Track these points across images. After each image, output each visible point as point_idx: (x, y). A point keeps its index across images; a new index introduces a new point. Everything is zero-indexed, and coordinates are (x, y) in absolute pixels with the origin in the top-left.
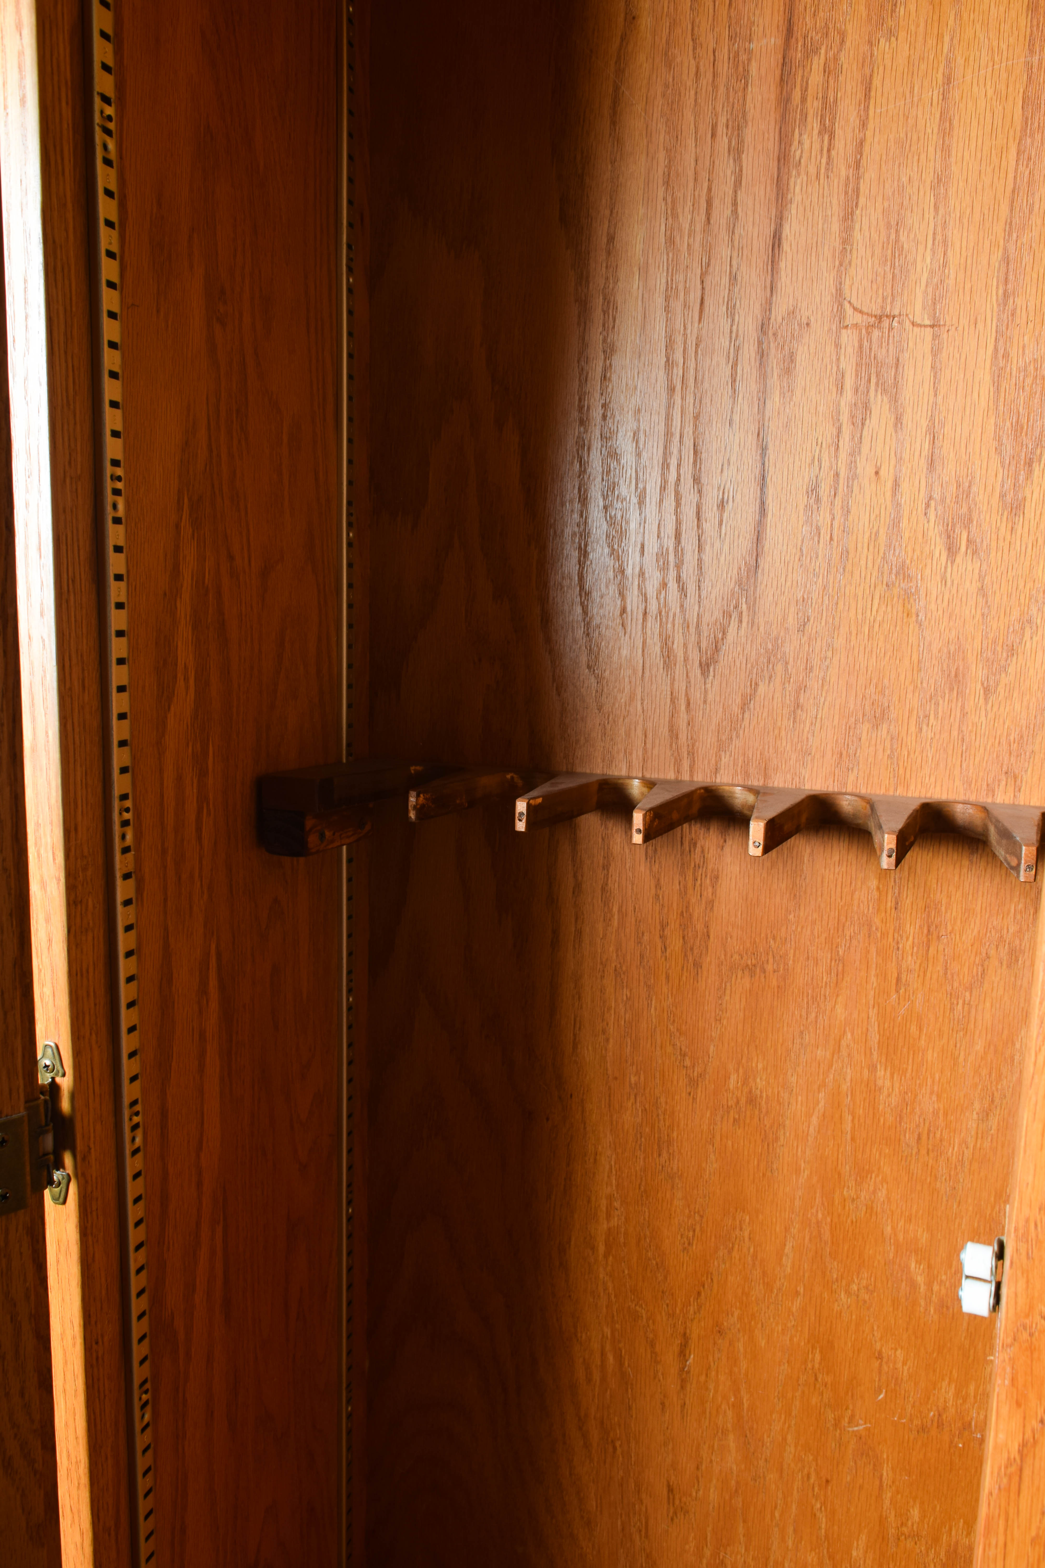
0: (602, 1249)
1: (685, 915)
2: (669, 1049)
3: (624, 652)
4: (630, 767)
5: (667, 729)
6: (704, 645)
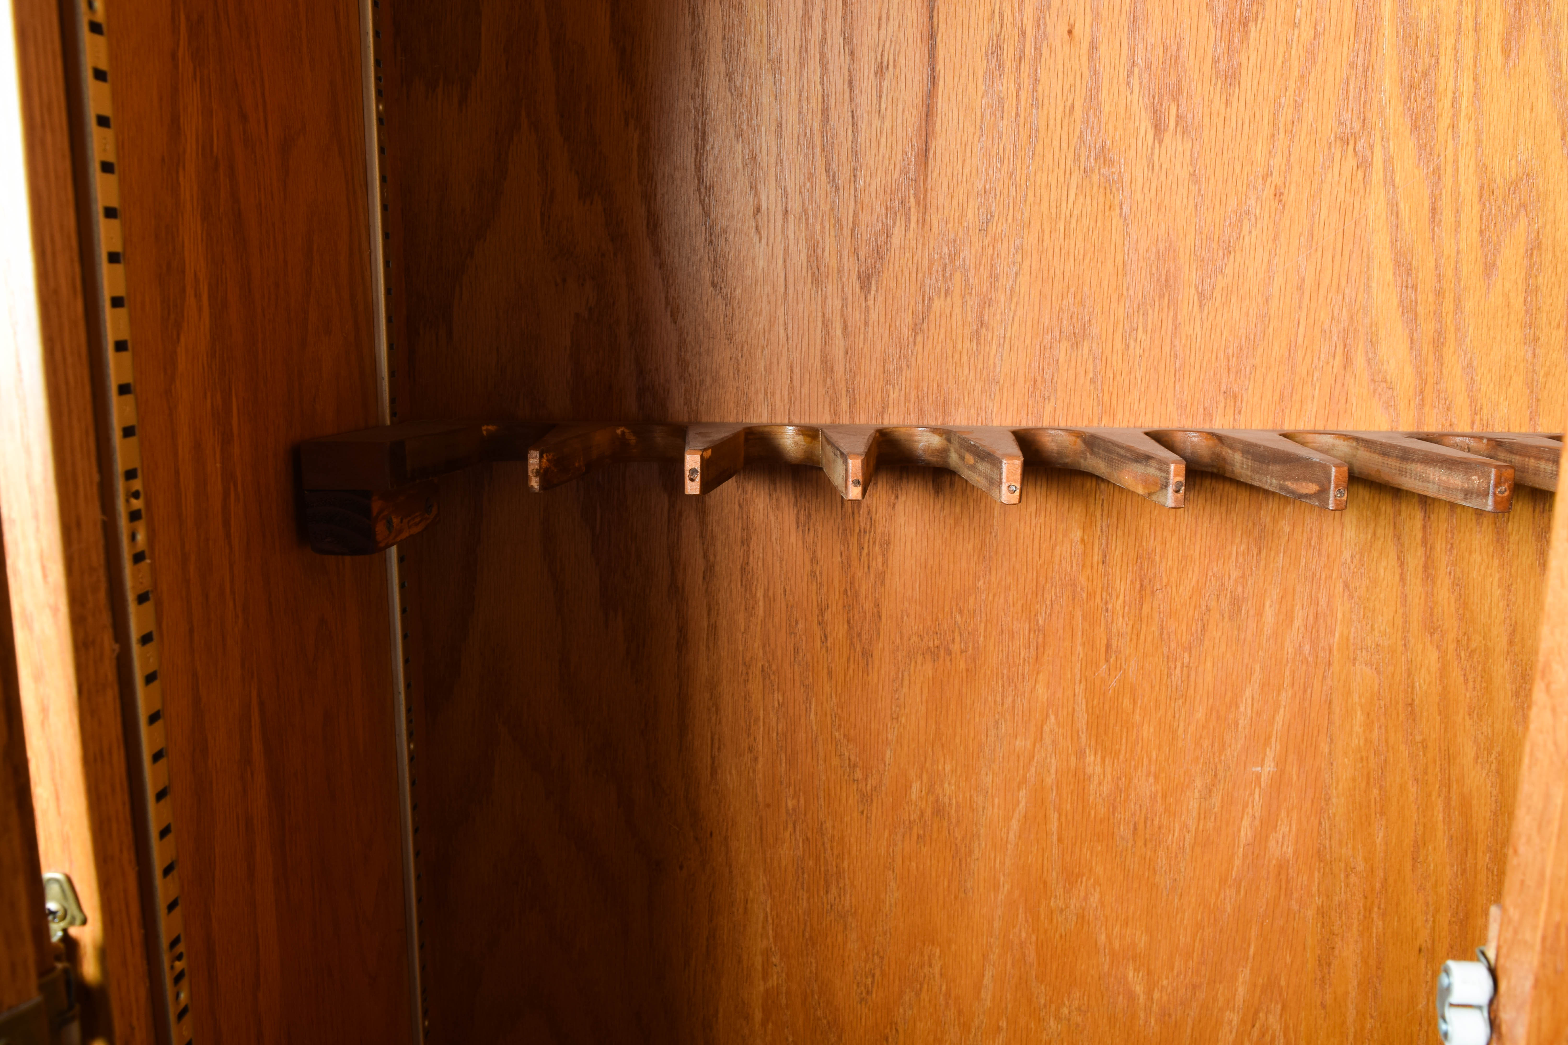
0: (758, 1016)
1: (850, 593)
2: (835, 761)
3: (761, 263)
4: (773, 411)
5: (818, 363)
6: (862, 253)
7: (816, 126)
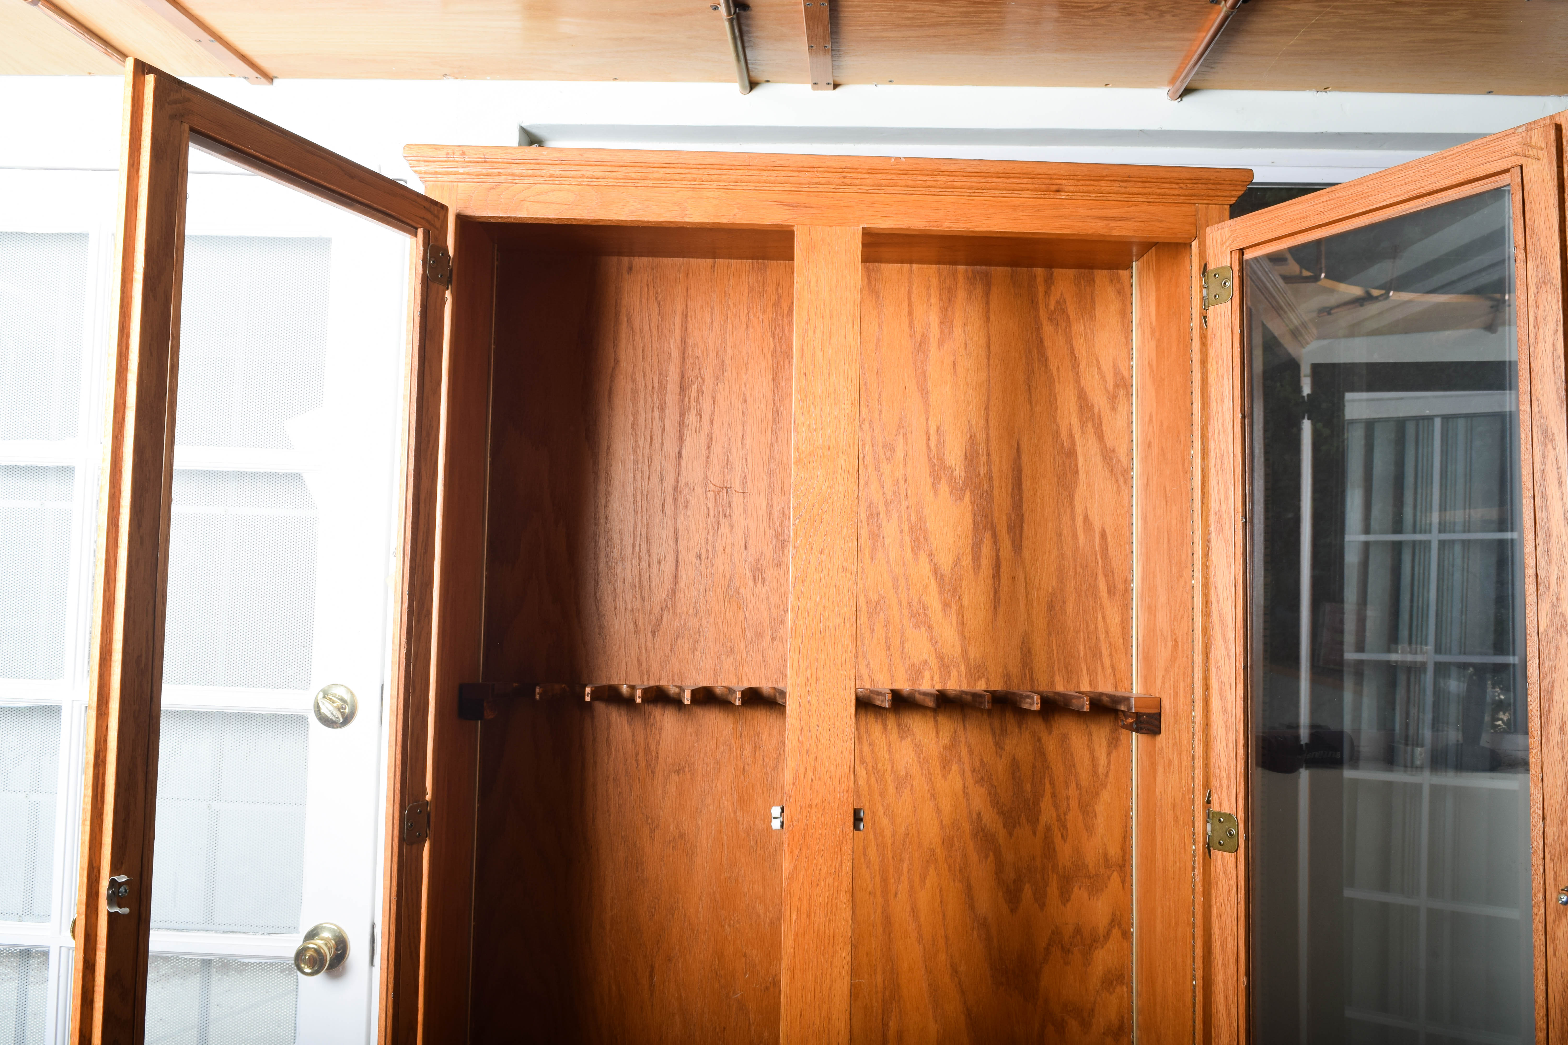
0: (608, 927)
1: (647, 748)
2: (641, 816)
3: (616, 627)
4: (619, 680)
5: (636, 662)
6: (653, 623)
7: (637, 580)
